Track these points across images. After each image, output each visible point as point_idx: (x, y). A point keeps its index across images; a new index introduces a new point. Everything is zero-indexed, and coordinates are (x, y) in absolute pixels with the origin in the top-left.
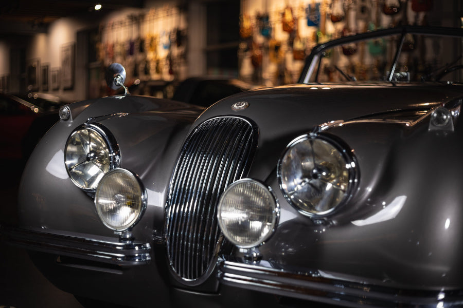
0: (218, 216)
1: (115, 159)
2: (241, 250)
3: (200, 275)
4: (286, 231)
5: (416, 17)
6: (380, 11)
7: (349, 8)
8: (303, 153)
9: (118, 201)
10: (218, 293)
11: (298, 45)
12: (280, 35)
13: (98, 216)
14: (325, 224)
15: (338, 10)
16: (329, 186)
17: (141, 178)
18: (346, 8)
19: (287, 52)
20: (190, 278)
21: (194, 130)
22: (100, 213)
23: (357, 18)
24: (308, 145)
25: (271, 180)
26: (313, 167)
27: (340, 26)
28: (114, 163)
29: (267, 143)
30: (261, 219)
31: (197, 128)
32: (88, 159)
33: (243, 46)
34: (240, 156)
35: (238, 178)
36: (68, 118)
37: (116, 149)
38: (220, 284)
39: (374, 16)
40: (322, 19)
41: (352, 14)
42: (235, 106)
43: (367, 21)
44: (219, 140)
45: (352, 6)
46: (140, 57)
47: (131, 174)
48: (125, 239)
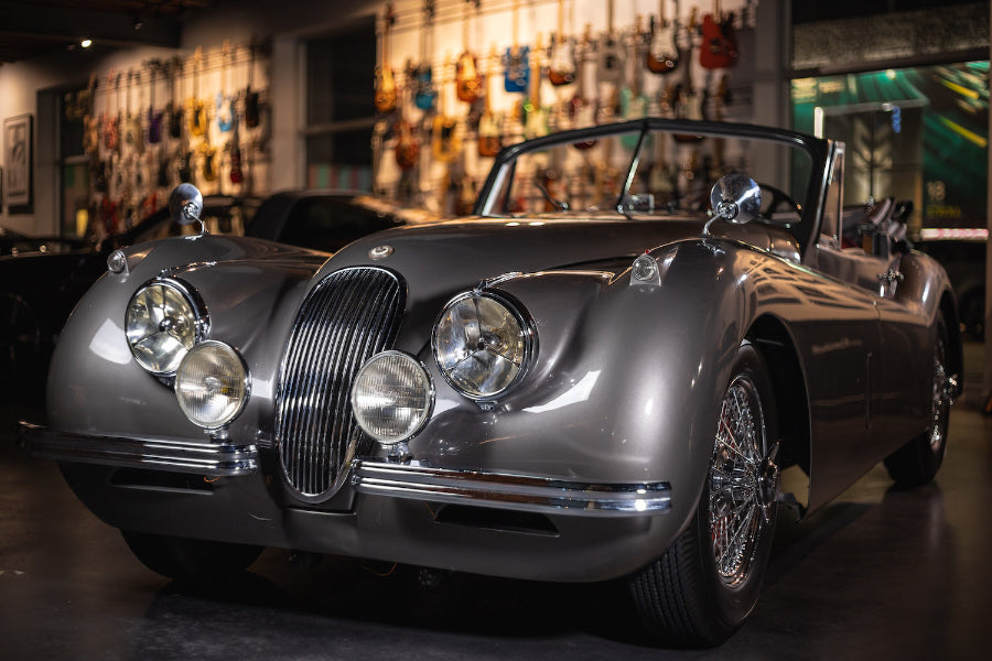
0: (352, 401)
1: (202, 328)
2: (384, 447)
3: (326, 487)
4: (445, 424)
5: (709, 79)
6: (641, 64)
7: (584, 60)
8: (465, 315)
9: (209, 387)
10: (352, 511)
11: (488, 128)
12: (453, 108)
13: (180, 408)
14: (496, 410)
15: (562, 61)
16: (500, 359)
17: (242, 352)
18: (578, 57)
19: (465, 140)
20: (313, 493)
21: (315, 288)
22: (182, 404)
23: (600, 79)
24: (471, 306)
25: (424, 354)
26: (478, 334)
27: (567, 92)
28: (202, 334)
29: (419, 304)
30: (411, 404)
31: (319, 283)
32: (162, 329)
33: (381, 127)
34: (381, 323)
35: (379, 350)
36: (123, 269)
37: (203, 313)
38: (357, 495)
39: (629, 74)
40: (534, 77)
41: (590, 70)
42: (374, 252)
43: (618, 82)
44: (352, 300)
45: (590, 55)
46: (173, 145)
47: (228, 348)
48: (219, 441)
